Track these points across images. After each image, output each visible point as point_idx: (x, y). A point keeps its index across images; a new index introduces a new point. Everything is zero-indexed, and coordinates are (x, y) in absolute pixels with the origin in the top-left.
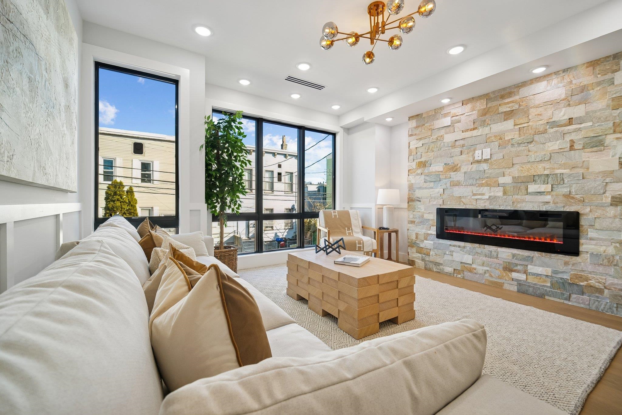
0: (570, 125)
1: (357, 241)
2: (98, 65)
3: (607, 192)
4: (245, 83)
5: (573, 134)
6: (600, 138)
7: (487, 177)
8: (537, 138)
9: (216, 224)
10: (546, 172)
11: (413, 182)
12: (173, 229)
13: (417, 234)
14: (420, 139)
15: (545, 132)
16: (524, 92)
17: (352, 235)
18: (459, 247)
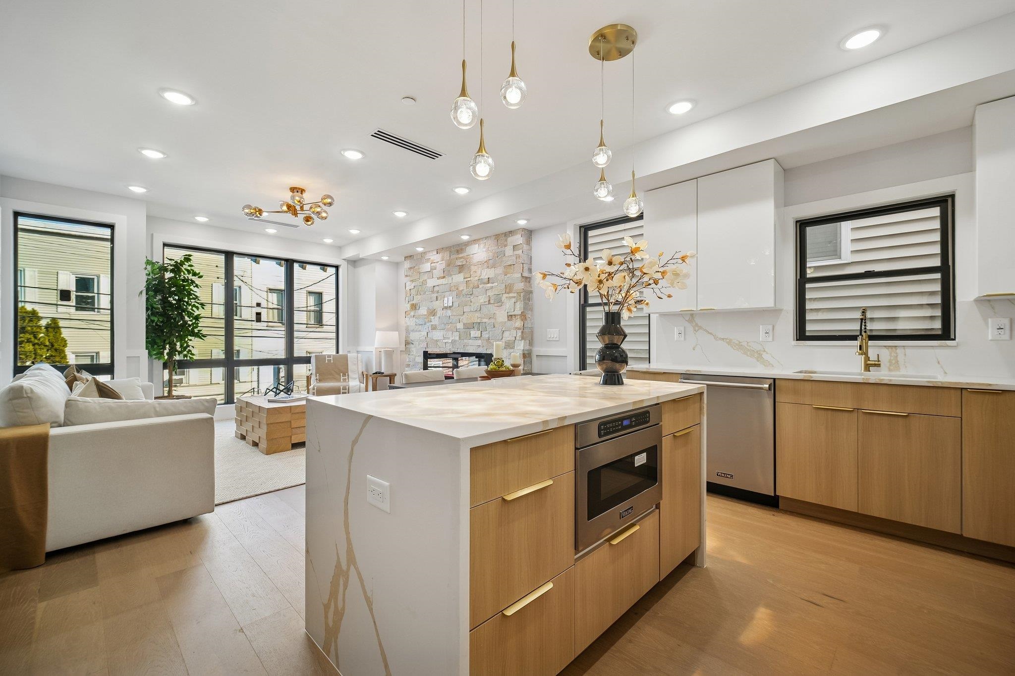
0: (488, 283)
1: (342, 387)
2: (17, 214)
4: (202, 219)
5: (490, 291)
6: (500, 296)
7: (451, 323)
8: (474, 291)
9: (166, 372)
10: (478, 320)
11: (408, 324)
12: (109, 376)
14: (412, 281)
15: (478, 286)
16: (469, 250)
17: (347, 381)
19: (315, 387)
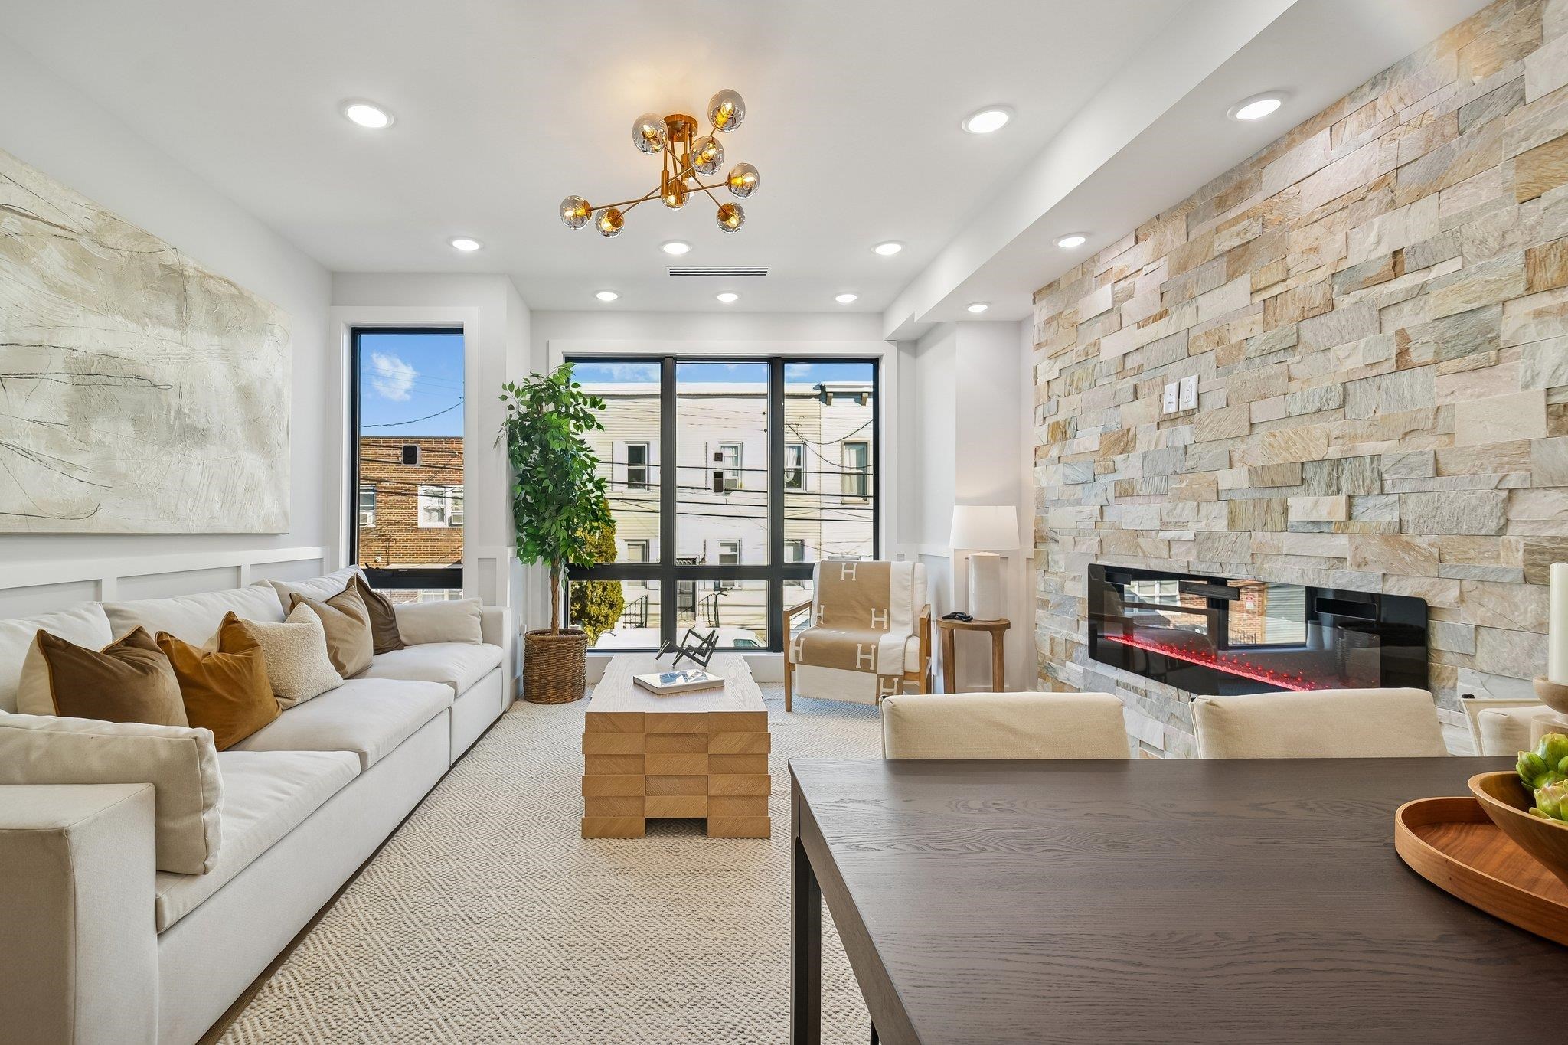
0: (1396, 276)
3: (1511, 528)
5: (1407, 307)
6: (1484, 316)
7: (1192, 470)
8: (1308, 329)
10: (1334, 452)
11: (1044, 483)
13: (1052, 640)
14: (1055, 357)
15: (1330, 306)
16: (1277, 176)
17: (885, 628)
18: (1136, 690)
19: (802, 640)
